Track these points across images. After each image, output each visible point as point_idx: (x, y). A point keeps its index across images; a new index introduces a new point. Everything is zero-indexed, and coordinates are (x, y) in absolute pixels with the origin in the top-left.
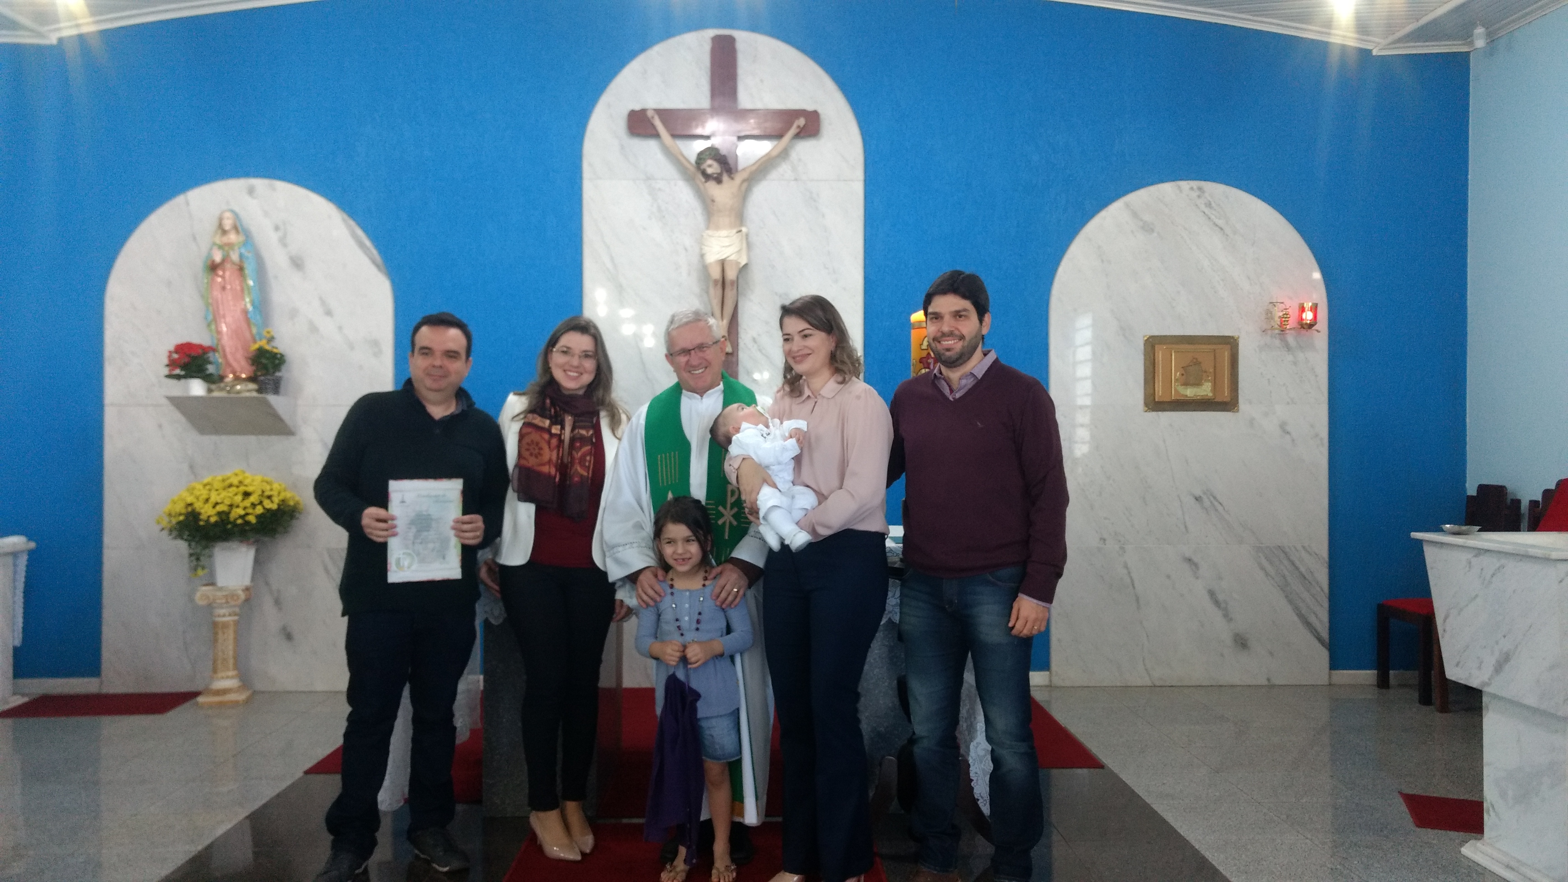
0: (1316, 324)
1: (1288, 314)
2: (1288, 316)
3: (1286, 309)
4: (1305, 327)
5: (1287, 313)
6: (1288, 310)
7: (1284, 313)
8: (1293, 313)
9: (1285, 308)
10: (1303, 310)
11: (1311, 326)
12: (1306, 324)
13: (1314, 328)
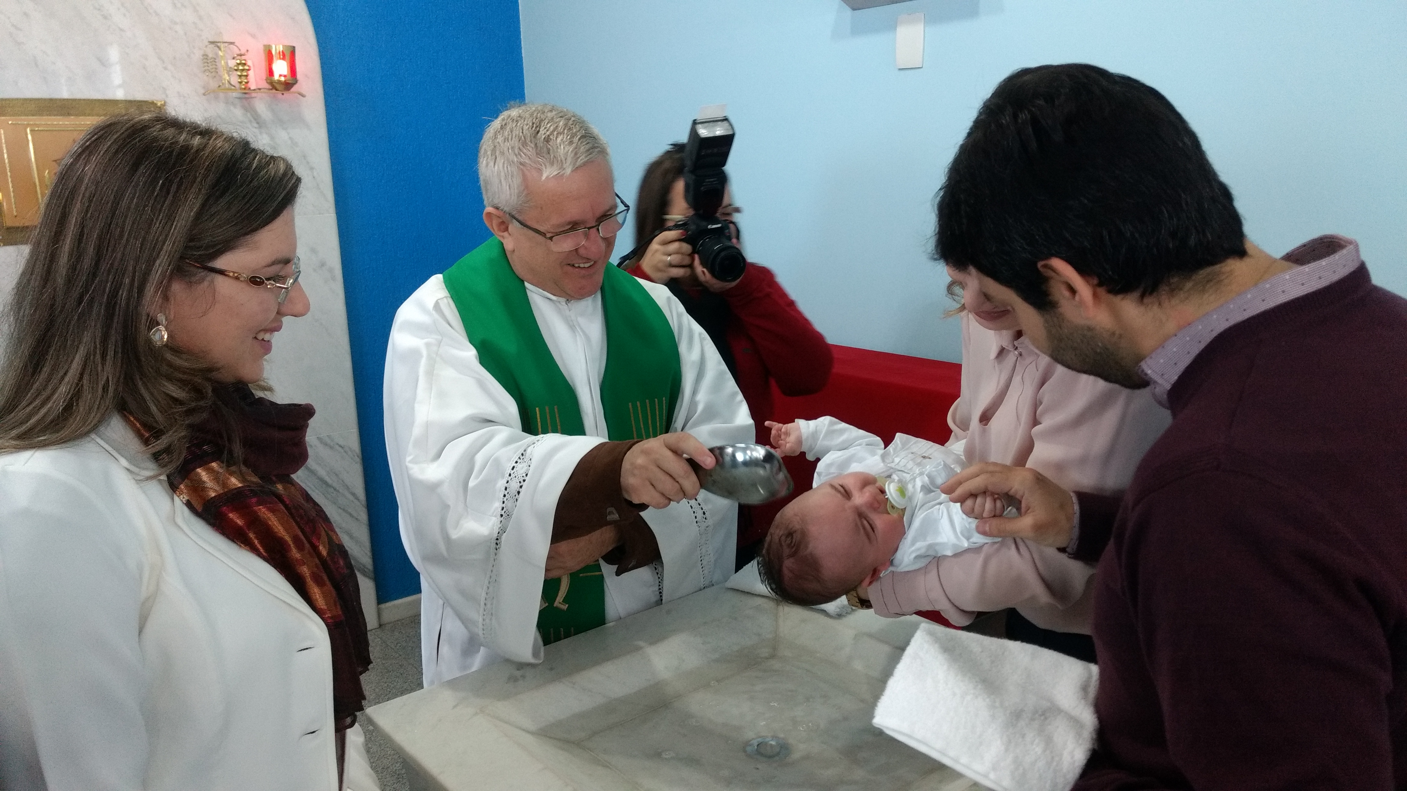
0: (295, 84)
1: (245, 64)
2: (246, 67)
3: (241, 55)
4: (278, 86)
5: (243, 62)
6: (243, 57)
7: (238, 62)
8: (255, 62)
9: (239, 52)
10: (270, 58)
11: (288, 85)
12: (279, 82)
13: (294, 89)
